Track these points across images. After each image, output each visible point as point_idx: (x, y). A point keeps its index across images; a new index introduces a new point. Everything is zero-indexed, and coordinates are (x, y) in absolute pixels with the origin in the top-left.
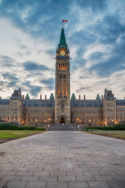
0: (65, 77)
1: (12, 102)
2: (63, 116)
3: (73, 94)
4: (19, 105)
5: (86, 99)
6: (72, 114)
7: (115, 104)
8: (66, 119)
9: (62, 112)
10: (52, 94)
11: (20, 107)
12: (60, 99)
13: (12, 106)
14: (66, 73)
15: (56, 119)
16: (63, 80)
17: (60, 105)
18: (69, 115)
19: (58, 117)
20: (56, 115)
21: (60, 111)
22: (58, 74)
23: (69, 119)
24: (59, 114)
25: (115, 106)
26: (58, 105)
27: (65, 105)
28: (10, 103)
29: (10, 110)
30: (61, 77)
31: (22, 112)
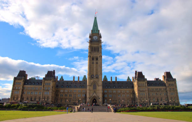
0: (97, 59)
1: (45, 82)
2: (95, 96)
3: (105, 76)
4: (51, 86)
5: (117, 80)
6: (104, 95)
7: (146, 84)
8: (98, 100)
9: (94, 93)
10: (85, 76)
11: (52, 88)
12: (92, 80)
13: (44, 86)
14: (98, 56)
15: (88, 100)
16: (95, 62)
17: (92, 86)
18: (100, 96)
19: (90, 98)
20: (88, 96)
21: (92, 92)
22: (90, 56)
23: (101, 100)
24: (91, 95)
25: (147, 86)
26: (90, 86)
27: (97, 86)
28: (43, 83)
29: (42, 91)
30: (93, 59)
31: (54, 93)
